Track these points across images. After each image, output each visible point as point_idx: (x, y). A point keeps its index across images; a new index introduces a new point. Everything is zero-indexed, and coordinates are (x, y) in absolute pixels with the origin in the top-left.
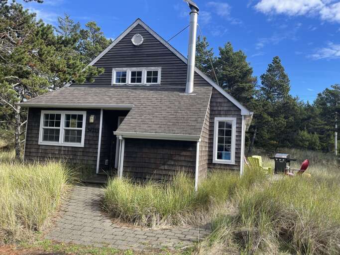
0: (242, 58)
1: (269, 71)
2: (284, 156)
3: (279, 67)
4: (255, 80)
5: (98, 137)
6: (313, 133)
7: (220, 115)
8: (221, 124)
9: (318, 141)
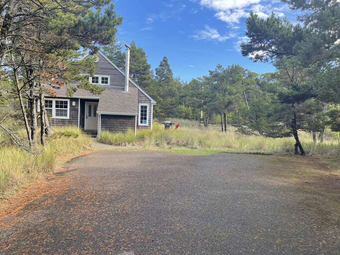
0: (143, 54)
1: (161, 66)
2: (169, 122)
3: (167, 65)
4: (152, 72)
5: (78, 113)
6: (188, 107)
7: (141, 102)
8: (142, 107)
9: (191, 112)
